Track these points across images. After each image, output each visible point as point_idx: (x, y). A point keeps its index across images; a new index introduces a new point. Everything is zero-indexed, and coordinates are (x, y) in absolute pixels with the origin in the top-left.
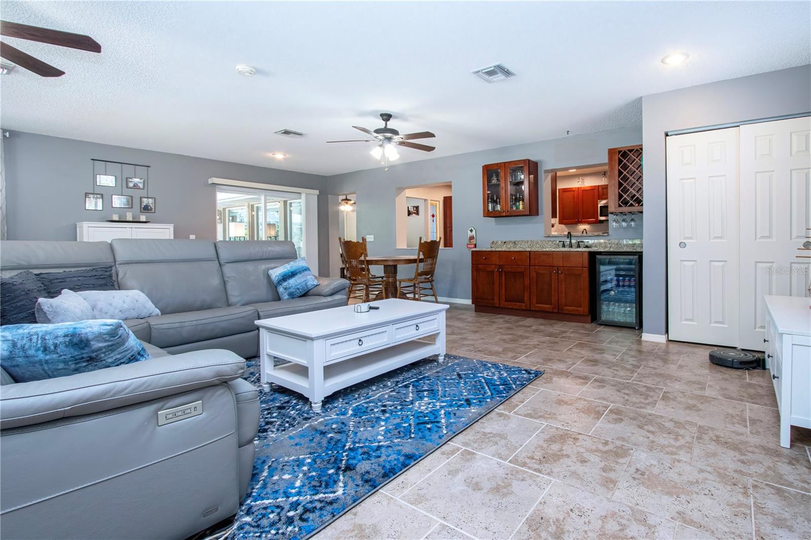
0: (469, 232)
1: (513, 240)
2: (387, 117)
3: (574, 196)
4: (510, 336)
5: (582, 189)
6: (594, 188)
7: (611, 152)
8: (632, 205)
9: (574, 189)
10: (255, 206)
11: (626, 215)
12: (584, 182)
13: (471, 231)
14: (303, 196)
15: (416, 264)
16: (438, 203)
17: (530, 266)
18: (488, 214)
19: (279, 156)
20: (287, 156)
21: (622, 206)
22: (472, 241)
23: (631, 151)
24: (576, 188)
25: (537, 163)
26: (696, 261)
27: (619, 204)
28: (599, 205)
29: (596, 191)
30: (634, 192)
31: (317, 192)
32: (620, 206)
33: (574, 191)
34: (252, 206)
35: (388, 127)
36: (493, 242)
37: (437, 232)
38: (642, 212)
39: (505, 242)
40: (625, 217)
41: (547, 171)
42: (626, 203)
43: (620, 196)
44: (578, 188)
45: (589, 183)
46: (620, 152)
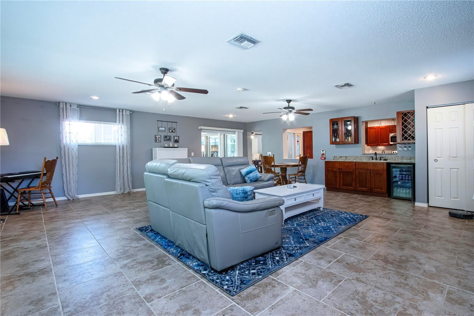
0: (322, 151)
1: (345, 155)
2: (289, 101)
3: (375, 131)
4: (348, 202)
5: (380, 127)
6: (387, 127)
7: (398, 113)
8: (409, 140)
9: (376, 127)
10: (208, 137)
11: (406, 144)
12: (381, 123)
13: (323, 151)
14: (237, 133)
15: (298, 167)
16: (300, 134)
17: (355, 169)
18: (332, 143)
19: (231, 116)
20: (234, 115)
21: (404, 140)
22: (323, 156)
23: (408, 113)
24: (377, 127)
25: (358, 118)
26: (443, 168)
27: (402, 139)
28: (390, 136)
29: (388, 129)
30: (410, 133)
31: (242, 131)
32: (403, 140)
33: (376, 128)
34: (207, 137)
35: (290, 106)
36: (335, 157)
37: (299, 150)
38: (415, 143)
39: (341, 157)
40: (406, 145)
41: (363, 122)
42: (406, 138)
43: (403, 135)
44: (378, 127)
45: (384, 124)
46: (403, 113)
